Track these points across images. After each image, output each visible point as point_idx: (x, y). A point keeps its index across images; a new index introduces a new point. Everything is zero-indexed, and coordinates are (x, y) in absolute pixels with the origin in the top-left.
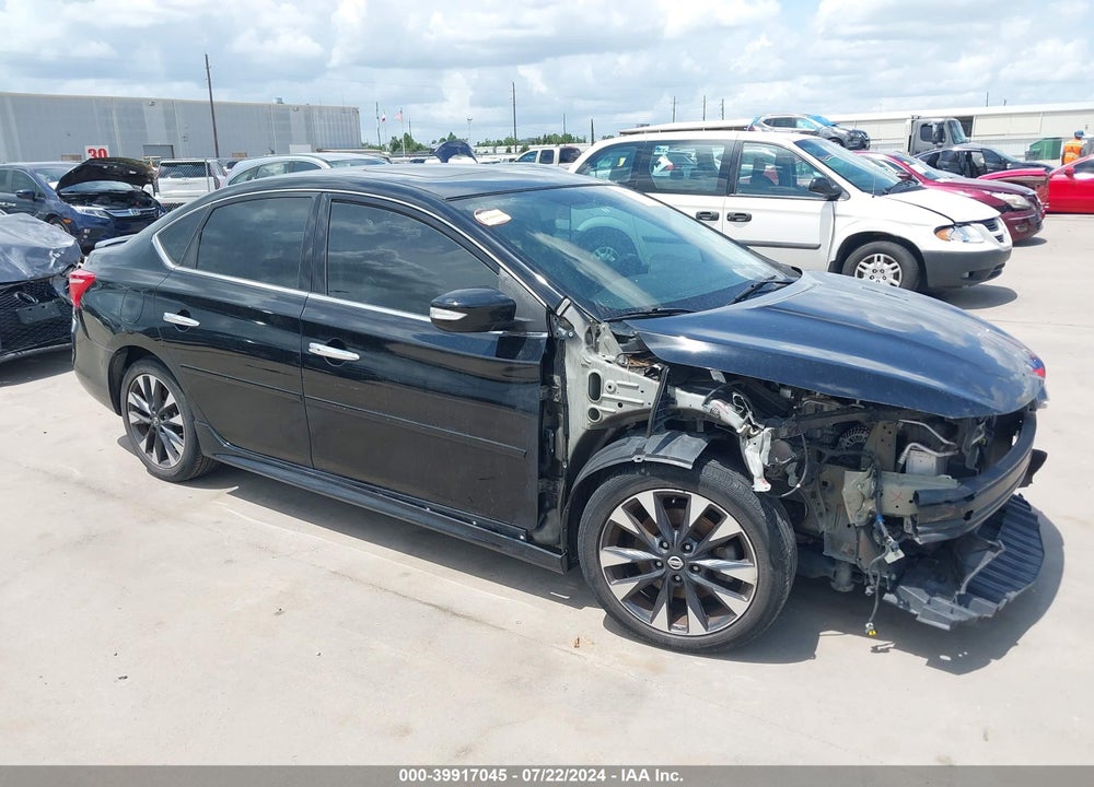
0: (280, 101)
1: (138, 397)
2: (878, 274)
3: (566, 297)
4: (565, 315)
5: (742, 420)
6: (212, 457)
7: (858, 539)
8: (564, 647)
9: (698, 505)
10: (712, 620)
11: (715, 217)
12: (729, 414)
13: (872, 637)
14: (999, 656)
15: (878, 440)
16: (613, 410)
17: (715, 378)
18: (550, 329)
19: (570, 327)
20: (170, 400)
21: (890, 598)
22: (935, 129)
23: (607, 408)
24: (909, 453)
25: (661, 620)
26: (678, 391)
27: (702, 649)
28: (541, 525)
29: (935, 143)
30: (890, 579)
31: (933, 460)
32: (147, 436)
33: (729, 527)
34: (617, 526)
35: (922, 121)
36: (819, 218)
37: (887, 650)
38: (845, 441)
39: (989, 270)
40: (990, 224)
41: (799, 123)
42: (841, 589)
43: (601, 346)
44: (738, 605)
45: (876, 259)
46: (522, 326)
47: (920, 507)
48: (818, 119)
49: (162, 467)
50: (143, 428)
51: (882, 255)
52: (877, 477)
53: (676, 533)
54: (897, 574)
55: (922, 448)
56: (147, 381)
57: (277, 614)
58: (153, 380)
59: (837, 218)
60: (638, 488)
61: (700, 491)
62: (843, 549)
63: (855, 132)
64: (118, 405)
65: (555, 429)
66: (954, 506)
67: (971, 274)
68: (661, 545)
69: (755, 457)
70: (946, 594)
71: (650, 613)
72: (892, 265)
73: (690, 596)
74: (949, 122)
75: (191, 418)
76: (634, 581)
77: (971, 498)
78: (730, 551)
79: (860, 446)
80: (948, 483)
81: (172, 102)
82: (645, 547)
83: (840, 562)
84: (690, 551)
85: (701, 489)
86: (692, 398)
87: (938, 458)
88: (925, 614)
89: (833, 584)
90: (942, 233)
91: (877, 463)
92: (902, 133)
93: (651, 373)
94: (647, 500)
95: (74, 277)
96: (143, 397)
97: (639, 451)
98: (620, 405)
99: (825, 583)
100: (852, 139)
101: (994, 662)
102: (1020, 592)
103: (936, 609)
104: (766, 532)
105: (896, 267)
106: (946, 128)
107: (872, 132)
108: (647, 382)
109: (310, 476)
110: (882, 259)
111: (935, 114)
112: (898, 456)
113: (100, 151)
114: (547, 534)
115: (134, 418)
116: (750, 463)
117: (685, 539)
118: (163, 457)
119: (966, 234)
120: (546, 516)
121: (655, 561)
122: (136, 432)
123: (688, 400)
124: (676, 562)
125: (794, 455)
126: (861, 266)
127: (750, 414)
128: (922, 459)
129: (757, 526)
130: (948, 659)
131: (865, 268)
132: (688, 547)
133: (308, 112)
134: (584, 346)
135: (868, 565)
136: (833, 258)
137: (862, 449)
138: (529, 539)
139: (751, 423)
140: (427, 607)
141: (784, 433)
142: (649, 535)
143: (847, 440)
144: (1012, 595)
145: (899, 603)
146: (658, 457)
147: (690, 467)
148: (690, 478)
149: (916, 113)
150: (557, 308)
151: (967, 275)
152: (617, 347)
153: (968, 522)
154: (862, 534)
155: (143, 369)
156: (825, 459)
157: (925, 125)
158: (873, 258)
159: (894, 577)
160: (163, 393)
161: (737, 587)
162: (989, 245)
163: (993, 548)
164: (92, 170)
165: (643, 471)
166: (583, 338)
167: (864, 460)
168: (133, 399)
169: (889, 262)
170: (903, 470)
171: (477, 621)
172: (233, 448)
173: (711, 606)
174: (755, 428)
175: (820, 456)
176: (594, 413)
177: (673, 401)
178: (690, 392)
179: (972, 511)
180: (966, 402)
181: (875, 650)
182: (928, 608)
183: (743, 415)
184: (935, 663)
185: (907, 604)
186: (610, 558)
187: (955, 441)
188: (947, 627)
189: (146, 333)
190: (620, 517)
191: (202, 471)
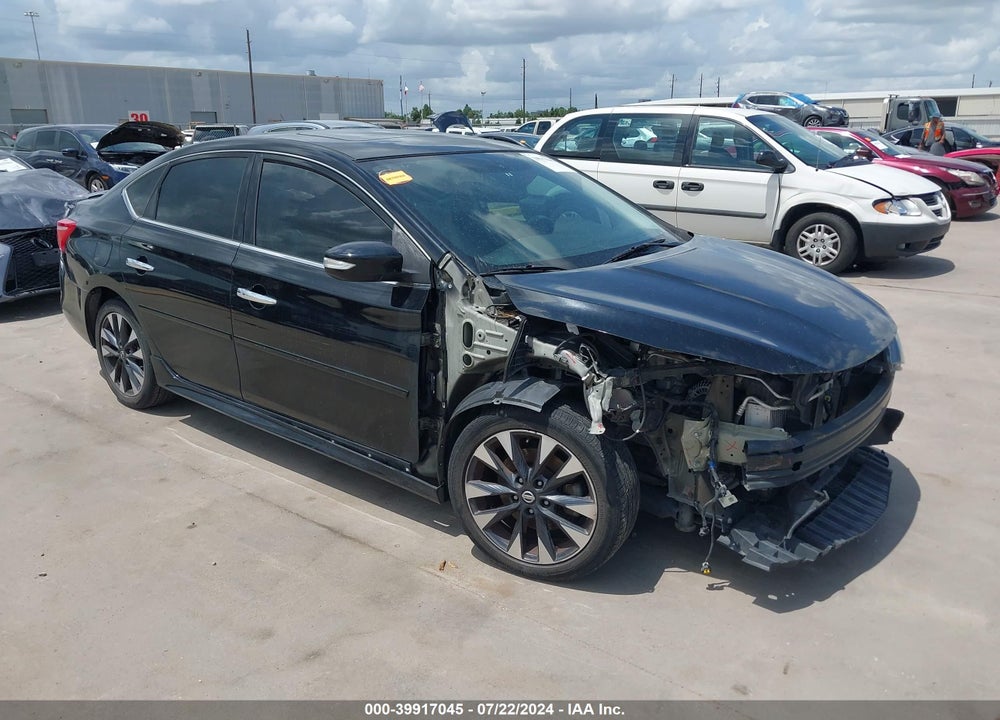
0: (313, 73)
1: (109, 333)
2: (819, 243)
3: (448, 252)
4: (445, 269)
5: (587, 369)
6: (167, 388)
7: (696, 484)
8: (431, 570)
9: (547, 446)
10: (560, 551)
11: (670, 186)
12: (576, 363)
13: (706, 575)
14: (822, 598)
15: (718, 392)
16: (482, 357)
17: (570, 330)
18: (434, 280)
19: (450, 280)
20: (133, 336)
21: (724, 539)
22: (911, 107)
23: (479, 355)
24: (747, 406)
25: (515, 550)
26: (535, 341)
27: (550, 577)
28: (422, 459)
29: (911, 121)
30: (725, 522)
31: (768, 414)
32: (115, 367)
33: (573, 467)
34: (480, 463)
35: (899, 100)
36: (765, 189)
37: (721, 588)
38: (693, 393)
39: (925, 242)
40: (929, 198)
41: (781, 100)
42: (682, 529)
43: (476, 298)
44: (580, 537)
45: (817, 229)
46: (409, 277)
47: (748, 456)
48: (799, 97)
49: (127, 396)
50: (112, 360)
51: (822, 226)
52: (714, 427)
53: (530, 470)
54: (732, 518)
55: (757, 401)
56: (115, 319)
57: (190, 527)
58: (120, 318)
59: (783, 190)
60: (497, 427)
61: (549, 433)
62: (684, 492)
63: (834, 109)
64: (94, 339)
65: (436, 373)
66: (781, 457)
67: (907, 245)
68: (517, 480)
69: (596, 403)
70: (774, 539)
71: (507, 542)
72: (832, 235)
73: (540, 527)
74: (925, 102)
75: (148, 353)
76: (493, 512)
77: (799, 449)
78: (576, 489)
79: (702, 398)
80: (780, 434)
81: (217, 73)
82: (504, 482)
83: (683, 504)
84: (541, 487)
85: (549, 430)
86: (546, 347)
87: (772, 411)
88: (751, 556)
89: (676, 524)
90: (879, 205)
91: (716, 414)
92: (878, 113)
93: (513, 324)
94: (505, 439)
95: (63, 225)
96: (113, 333)
97: (499, 395)
98: (489, 352)
99: (670, 522)
100: (831, 117)
101: (816, 604)
102: (848, 540)
103: (761, 551)
104: (604, 470)
105: (835, 237)
106: (922, 107)
107: (851, 111)
108: (509, 332)
109: (240, 407)
110: (822, 229)
111: (912, 93)
112: (736, 407)
113: (141, 116)
114: (429, 467)
115: (106, 351)
116: (591, 409)
117: (536, 476)
118: (128, 387)
119: (904, 208)
120: (428, 451)
121: (513, 495)
122: (107, 363)
123: (544, 349)
124: (529, 496)
125: (634, 403)
126: (803, 236)
127: (595, 364)
128: (759, 412)
129: (597, 467)
130: (775, 598)
131: (806, 237)
132: (540, 483)
133: (337, 83)
134: (461, 297)
135: (705, 507)
136: (777, 227)
137: (703, 400)
138: (414, 472)
139: (595, 372)
140: (321, 528)
141: (626, 382)
142: (507, 471)
143: (694, 392)
144: (839, 542)
145: (731, 545)
146: (514, 400)
147: (539, 410)
148: (541, 420)
149: (894, 93)
150: (439, 262)
151: (903, 246)
152: (488, 299)
153: (797, 472)
154: (700, 479)
155: (112, 308)
156: (670, 408)
157: (902, 104)
158: (814, 228)
159: (730, 520)
160: (128, 330)
161: (580, 521)
162: (926, 219)
163: (818, 497)
164: (127, 132)
165: (502, 412)
166: (460, 290)
167: (705, 411)
168: (104, 334)
169: (829, 233)
170: (742, 421)
171: (361, 543)
172: (182, 381)
173: (559, 539)
174: (599, 377)
175: (666, 404)
176: (467, 359)
177: (529, 349)
178: (545, 342)
179: (800, 463)
180: (793, 360)
181: (711, 587)
182: (754, 550)
183: (588, 364)
184: (761, 602)
185: (738, 547)
186: (474, 490)
187: (790, 397)
188: (767, 568)
189: (112, 275)
190: (482, 454)
191: (158, 401)
